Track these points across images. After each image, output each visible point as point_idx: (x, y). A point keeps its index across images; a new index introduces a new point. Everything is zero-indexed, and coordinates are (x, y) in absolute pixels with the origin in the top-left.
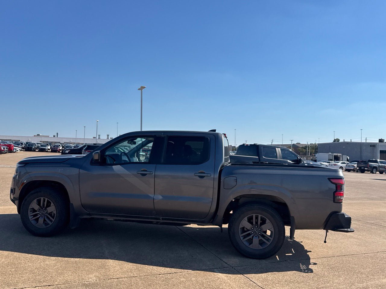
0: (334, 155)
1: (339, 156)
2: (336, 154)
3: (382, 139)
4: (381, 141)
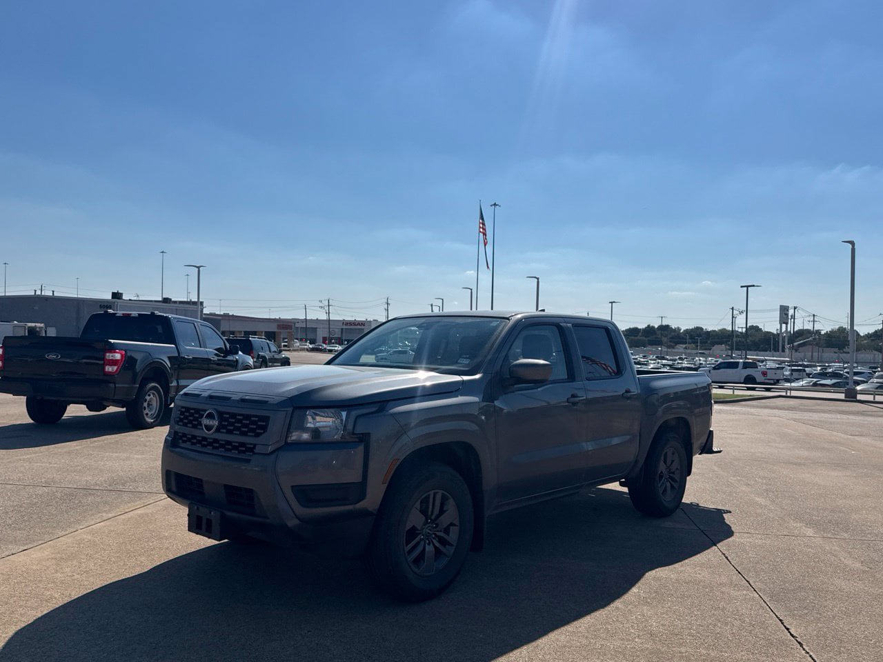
0: (29, 327)
1: (38, 329)
2: (33, 325)
3: (118, 293)
4: (117, 296)
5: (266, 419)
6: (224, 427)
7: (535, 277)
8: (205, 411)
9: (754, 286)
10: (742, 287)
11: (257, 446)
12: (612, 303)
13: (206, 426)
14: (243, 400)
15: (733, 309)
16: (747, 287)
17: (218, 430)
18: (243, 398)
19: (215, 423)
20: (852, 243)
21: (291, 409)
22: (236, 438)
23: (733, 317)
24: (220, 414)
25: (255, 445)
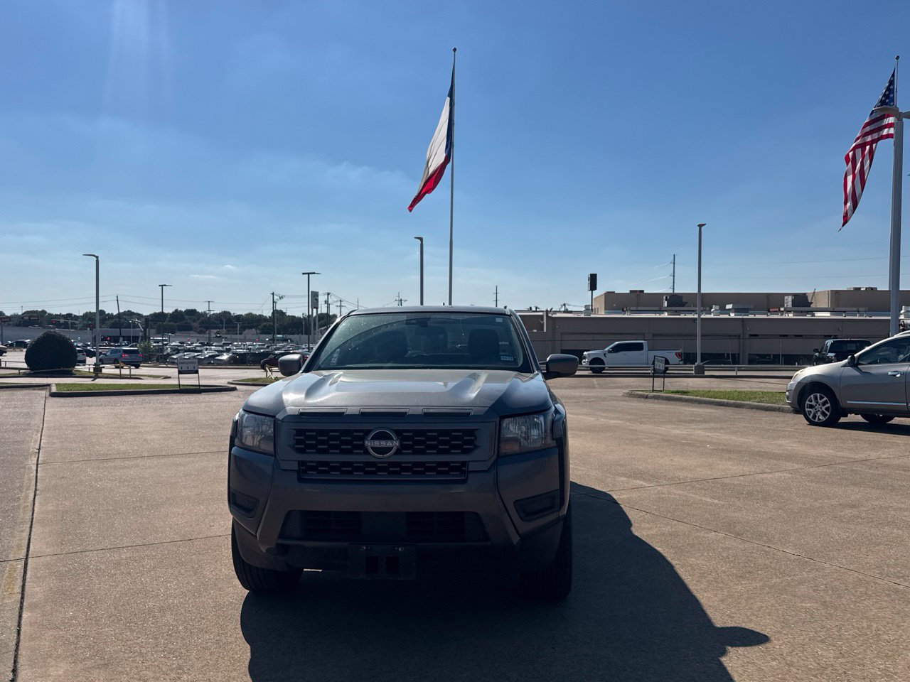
5: (471, 432)
6: (407, 447)
7: (94, 256)
8: (368, 432)
9: (314, 273)
10: (303, 274)
11: (470, 463)
12: (162, 286)
13: (373, 448)
14: (426, 415)
15: (273, 294)
16: (309, 274)
17: (398, 452)
18: (426, 411)
19: (395, 444)
20: (421, 239)
21: (498, 418)
22: (431, 458)
23: (274, 302)
24: (398, 433)
25: (464, 464)
